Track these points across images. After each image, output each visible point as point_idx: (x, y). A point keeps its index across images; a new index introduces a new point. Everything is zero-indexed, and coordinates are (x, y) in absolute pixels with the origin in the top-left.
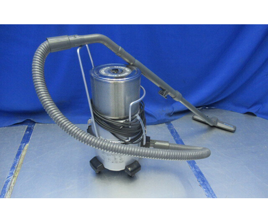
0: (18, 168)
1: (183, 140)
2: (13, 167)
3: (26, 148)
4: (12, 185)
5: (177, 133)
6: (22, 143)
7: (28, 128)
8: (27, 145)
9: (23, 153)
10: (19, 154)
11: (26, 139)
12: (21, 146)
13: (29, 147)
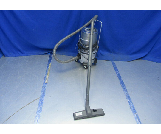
0: (49, 72)
1: (117, 68)
2: (47, 72)
3: (50, 64)
4: (47, 78)
5: (115, 64)
6: (48, 62)
7: (50, 56)
8: (51, 63)
9: (50, 66)
10: (48, 67)
11: (50, 61)
12: (48, 64)
13: (51, 64)
